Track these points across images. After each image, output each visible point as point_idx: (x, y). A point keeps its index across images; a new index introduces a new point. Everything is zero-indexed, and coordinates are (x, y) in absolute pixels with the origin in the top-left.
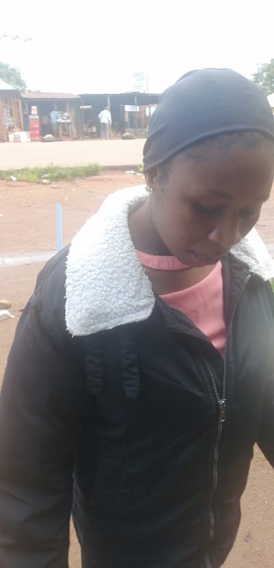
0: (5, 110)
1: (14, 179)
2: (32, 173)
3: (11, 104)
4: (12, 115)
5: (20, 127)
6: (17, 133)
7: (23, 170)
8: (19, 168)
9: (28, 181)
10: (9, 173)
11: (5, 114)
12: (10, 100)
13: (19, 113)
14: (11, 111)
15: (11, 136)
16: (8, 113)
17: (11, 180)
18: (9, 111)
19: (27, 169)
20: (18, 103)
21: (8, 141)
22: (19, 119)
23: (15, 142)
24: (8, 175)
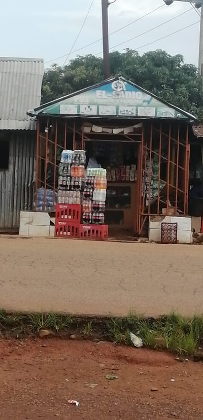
0: (150, 163)
1: (137, 341)
2: (186, 330)
3: (165, 152)
4: (163, 176)
5: (180, 206)
6: (168, 219)
7: (164, 320)
8: (155, 313)
9: (172, 352)
10: (129, 325)
11: (149, 171)
12: (165, 140)
13: (181, 172)
14: (164, 166)
15: (154, 226)
16: (154, 171)
17: (131, 344)
18: (158, 166)
19: (174, 319)
20: (182, 149)
21: (146, 235)
22: (181, 186)
23: (162, 242)
24: (122, 331)
